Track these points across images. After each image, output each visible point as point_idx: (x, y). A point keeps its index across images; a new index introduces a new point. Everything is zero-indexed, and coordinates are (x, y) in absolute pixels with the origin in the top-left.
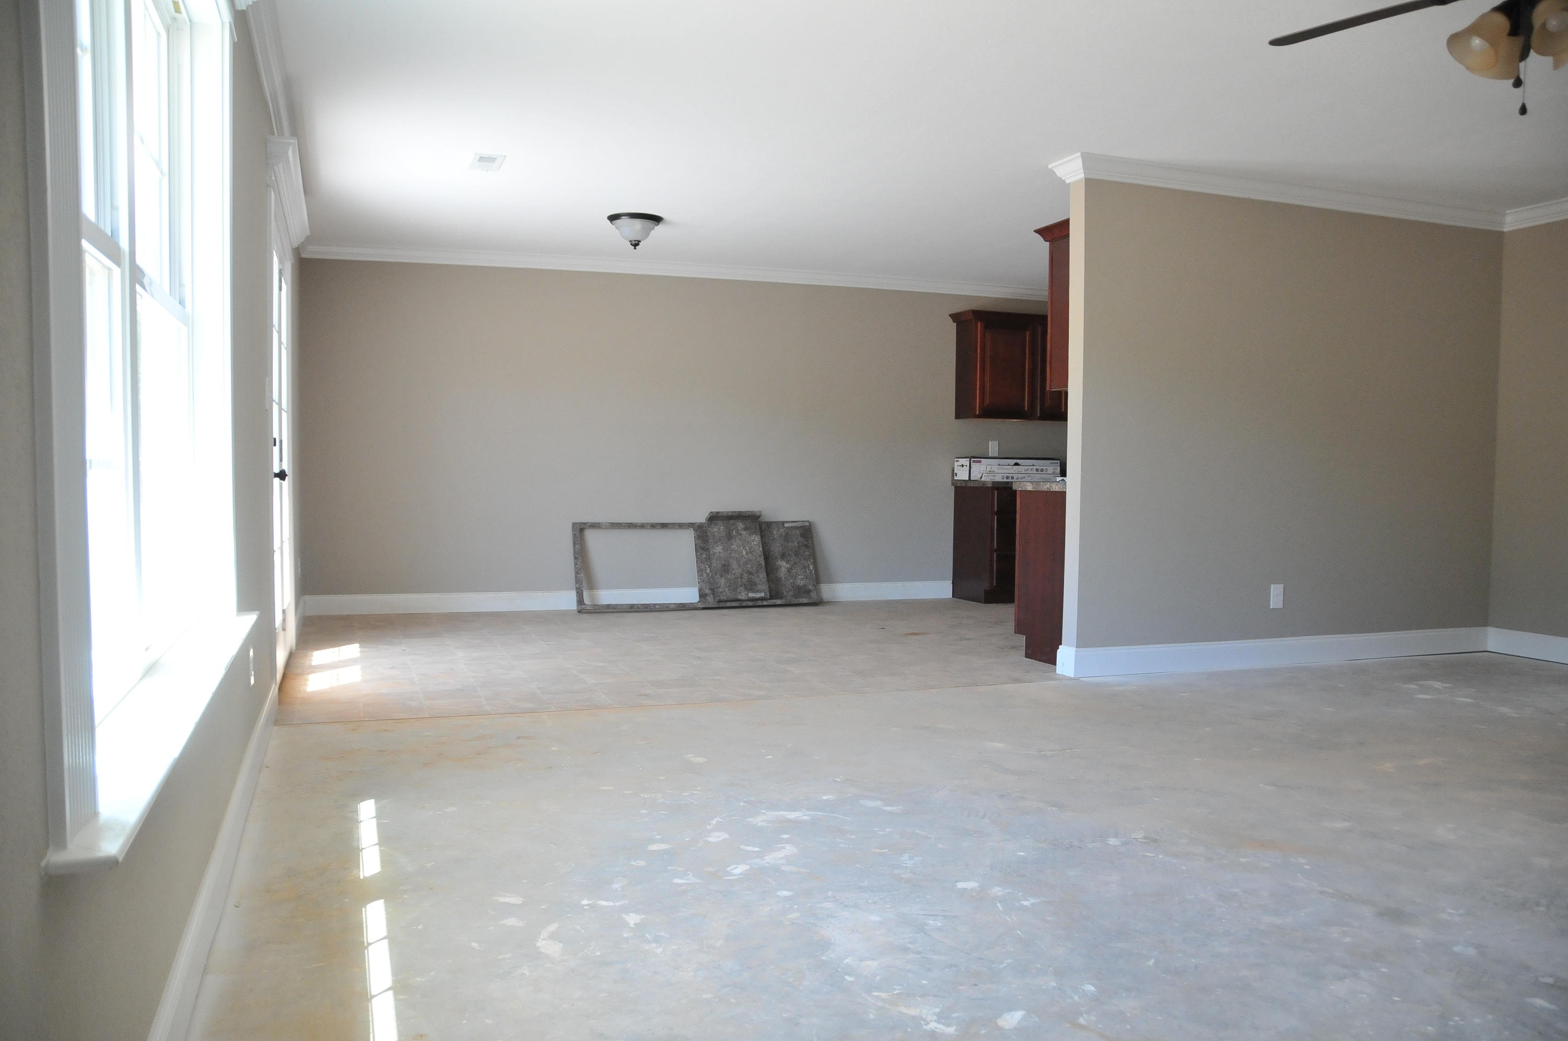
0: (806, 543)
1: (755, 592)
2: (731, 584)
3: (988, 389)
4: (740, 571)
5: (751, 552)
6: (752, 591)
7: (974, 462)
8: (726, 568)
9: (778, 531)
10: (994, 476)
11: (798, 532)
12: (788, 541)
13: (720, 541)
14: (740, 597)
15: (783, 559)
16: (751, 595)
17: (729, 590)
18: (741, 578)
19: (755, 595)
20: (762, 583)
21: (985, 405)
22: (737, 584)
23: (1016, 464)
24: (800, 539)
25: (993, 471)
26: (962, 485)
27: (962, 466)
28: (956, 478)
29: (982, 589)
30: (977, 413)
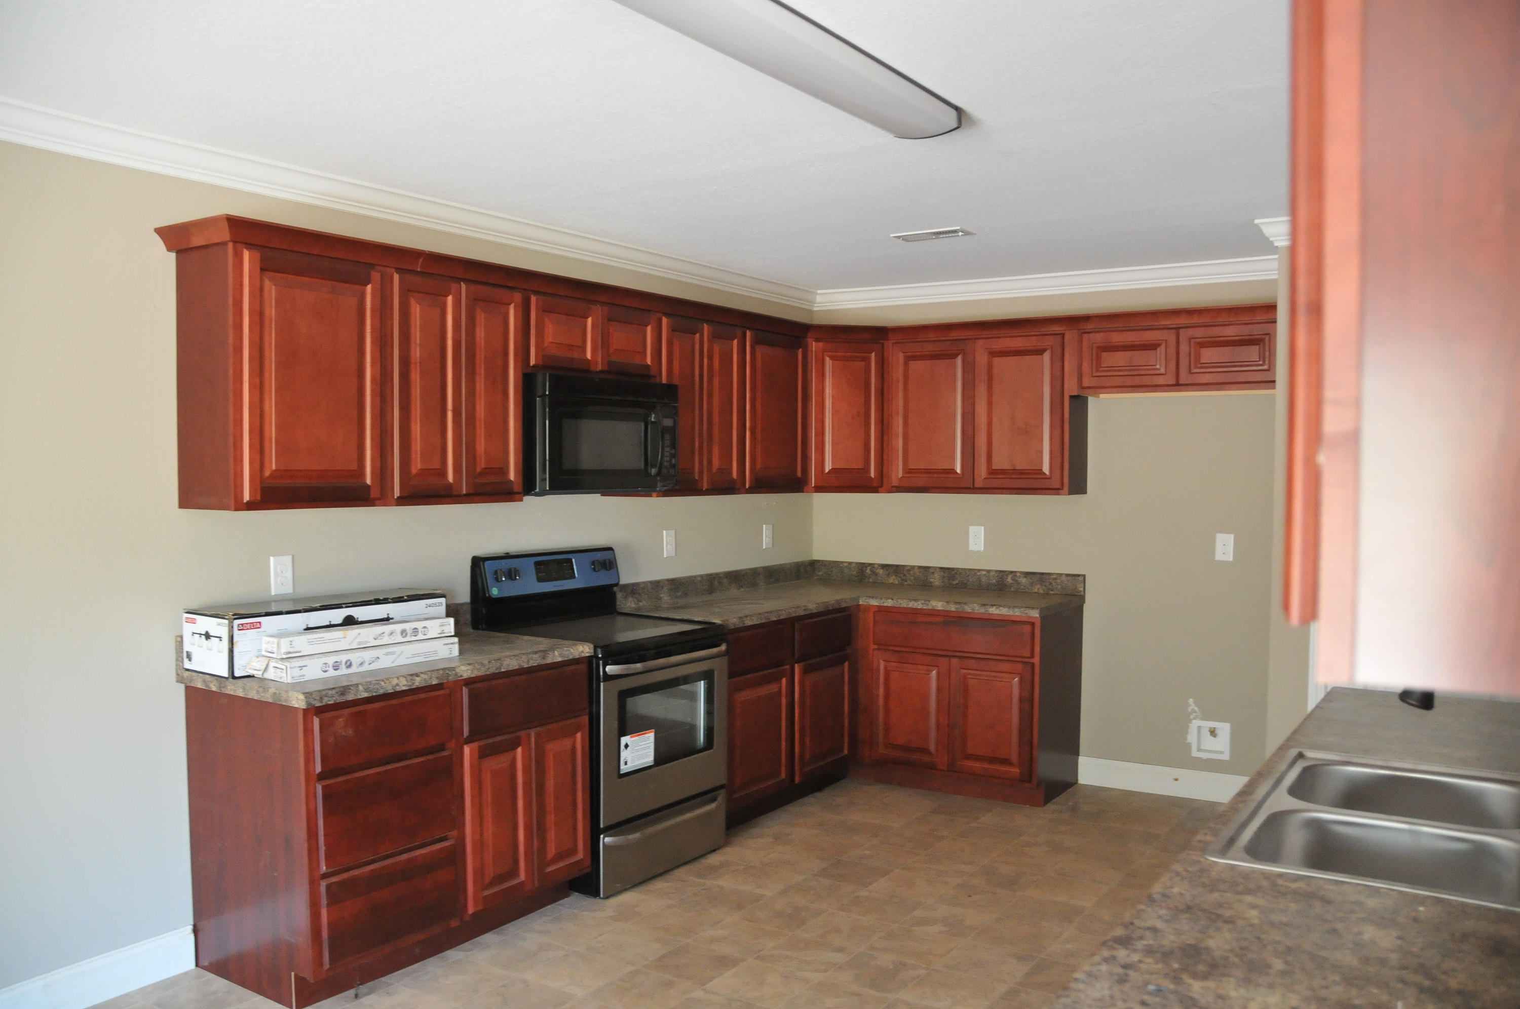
3: (272, 431)
7: (242, 628)
10: (301, 667)
21: (267, 473)
23: (350, 621)
25: (297, 652)
26: (207, 686)
27: (208, 636)
28: (187, 665)
29: (293, 974)
30: (247, 497)
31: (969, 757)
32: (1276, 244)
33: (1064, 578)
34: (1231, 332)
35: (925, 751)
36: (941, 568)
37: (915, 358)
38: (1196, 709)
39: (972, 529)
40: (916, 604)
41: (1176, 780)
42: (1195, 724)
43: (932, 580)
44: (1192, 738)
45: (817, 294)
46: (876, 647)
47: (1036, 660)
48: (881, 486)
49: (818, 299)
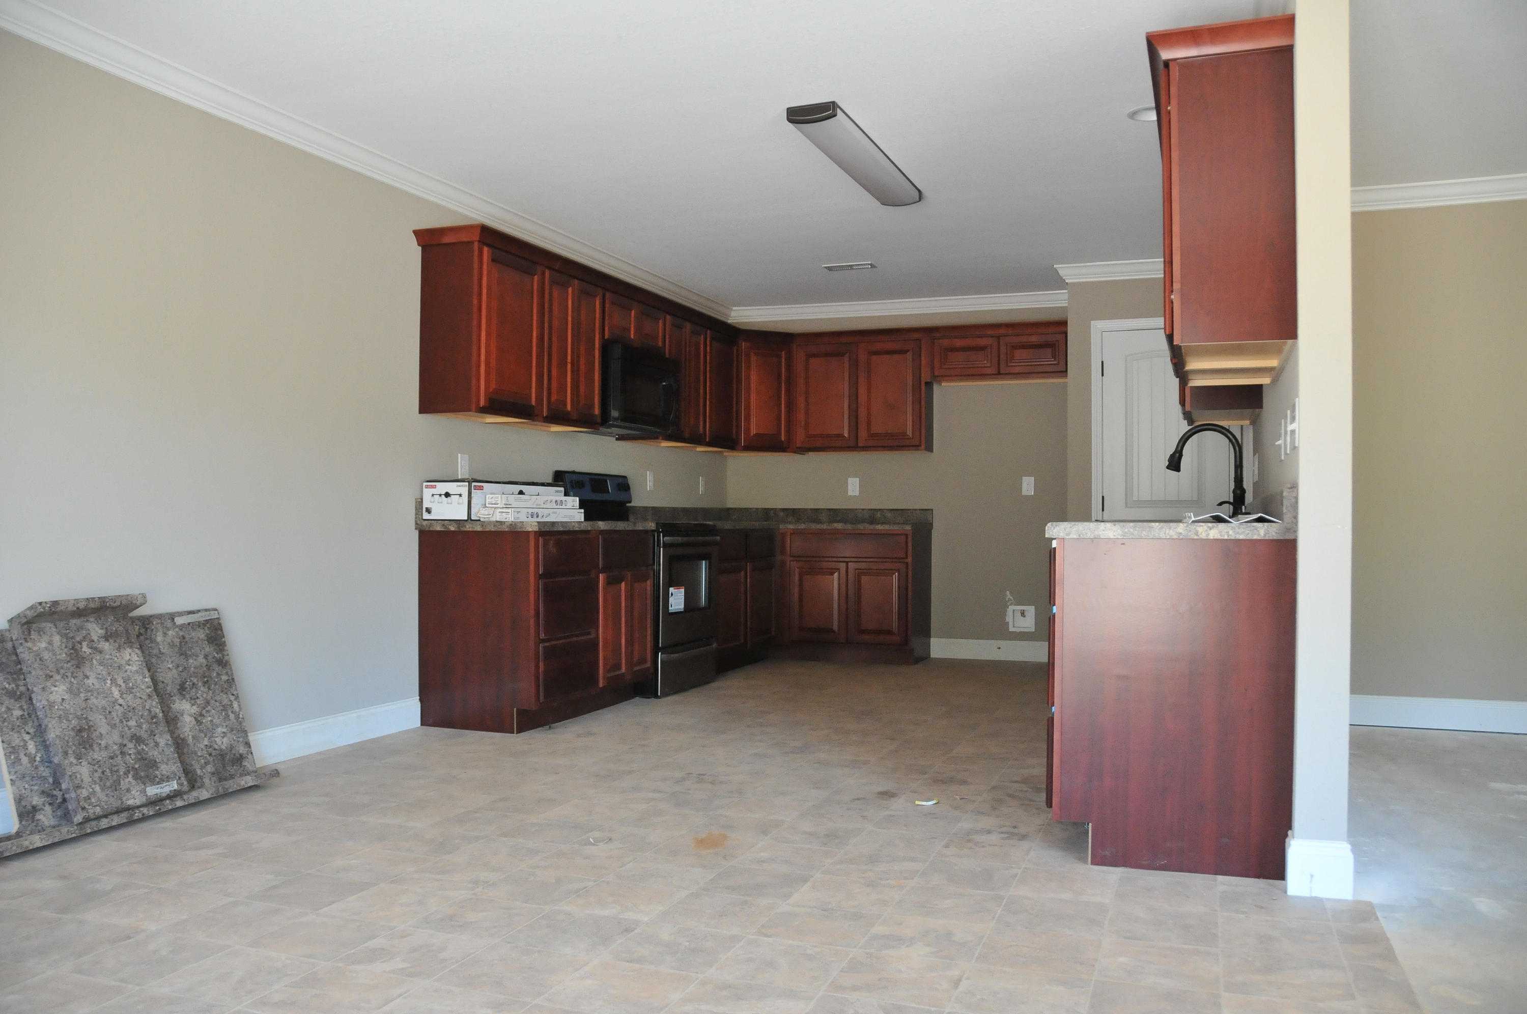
0: (220, 655)
1: (158, 783)
2: (103, 772)
3: (493, 363)
4: (116, 737)
5: (130, 690)
6: (154, 780)
7: (475, 488)
8: (85, 734)
9: (165, 634)
11: (201, 634)
12: (187, 657)
13: (58, 672)
14: (131, 802)
15: (184, 697)
16: (153, 791)
17: (103, 790)
18: (123, 753)
19: (158, 791)
20: (168, 760)
21: (491, 390)
22: (117, 771)
23: (521, 493)
24: (208, 649)
25: (509, 505)
26: (446, 528)
27: (447, 495)
28: (426, 516)
29: (515, 709)
30: (482, 403)
31: (863, 632)
32: (1066, 281)
33: (918, 512)
34: (1034, 339)
35: (831, 631)
36: (829, 509)
37: (815, 356)
38: (1011, 598)
39: (850, 480)
40: (822, 526)
41: (999, 648)
42: (1011, 608)
43: (821, 518)
44: (1009, 618)
45: (732, 310)
46: (791, 559)
47: (909, 560)
48: (788, 448)
49: (733, 314)
